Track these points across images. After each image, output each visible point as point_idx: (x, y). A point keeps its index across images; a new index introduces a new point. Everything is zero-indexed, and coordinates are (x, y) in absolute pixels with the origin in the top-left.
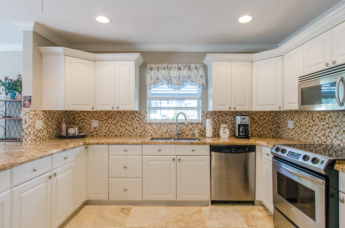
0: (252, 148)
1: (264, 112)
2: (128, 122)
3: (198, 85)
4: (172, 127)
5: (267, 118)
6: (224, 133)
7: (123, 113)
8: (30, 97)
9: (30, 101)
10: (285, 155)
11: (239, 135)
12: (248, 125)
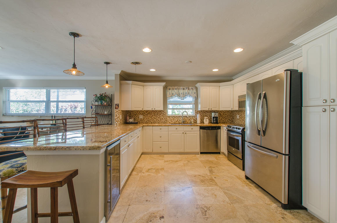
0: (219, 128)
1: (226, 111)
2: (158, 116)
3: (193, 97)
4: (180, 118)
5: (227, 114)
6: (206, 121)
7: (155, 112)
8: (118, 104)
9: (118, 106)
10: (231, 128)
11: (213, 122)
12: (217, 117)
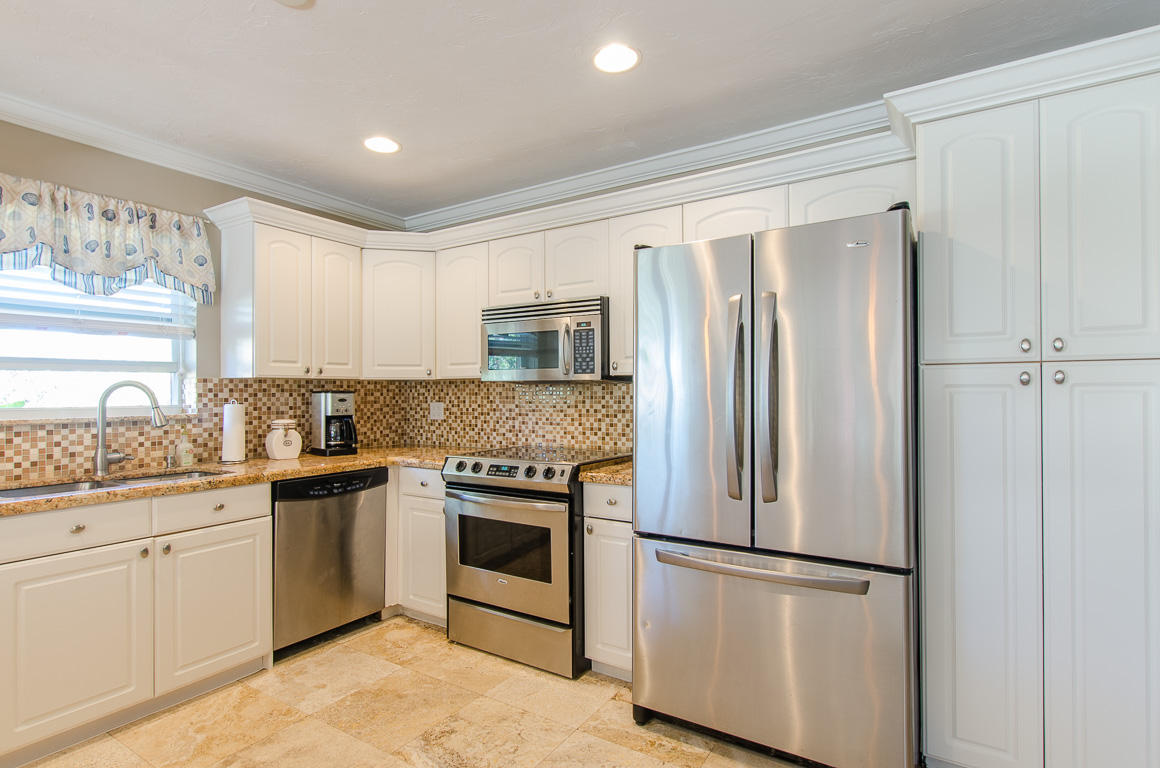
0: (377, 477)
3: (188, 288)
6: (287, 443)
10: (483, 474)
11: (328, 446)
12: (351, 417)
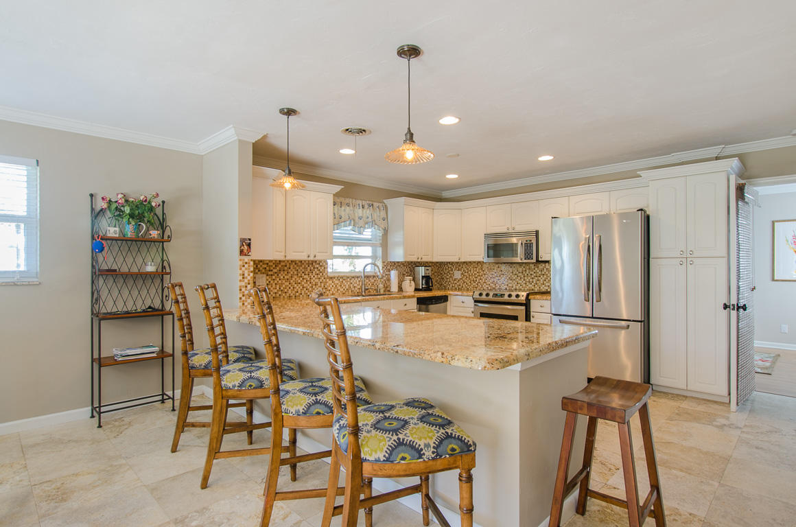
0: (444, 299)
4: (355, 281)
6: (410, 286)
8: (250, 240)
9: (249, 245)
10: (490, 297)
11: (422, 288)
